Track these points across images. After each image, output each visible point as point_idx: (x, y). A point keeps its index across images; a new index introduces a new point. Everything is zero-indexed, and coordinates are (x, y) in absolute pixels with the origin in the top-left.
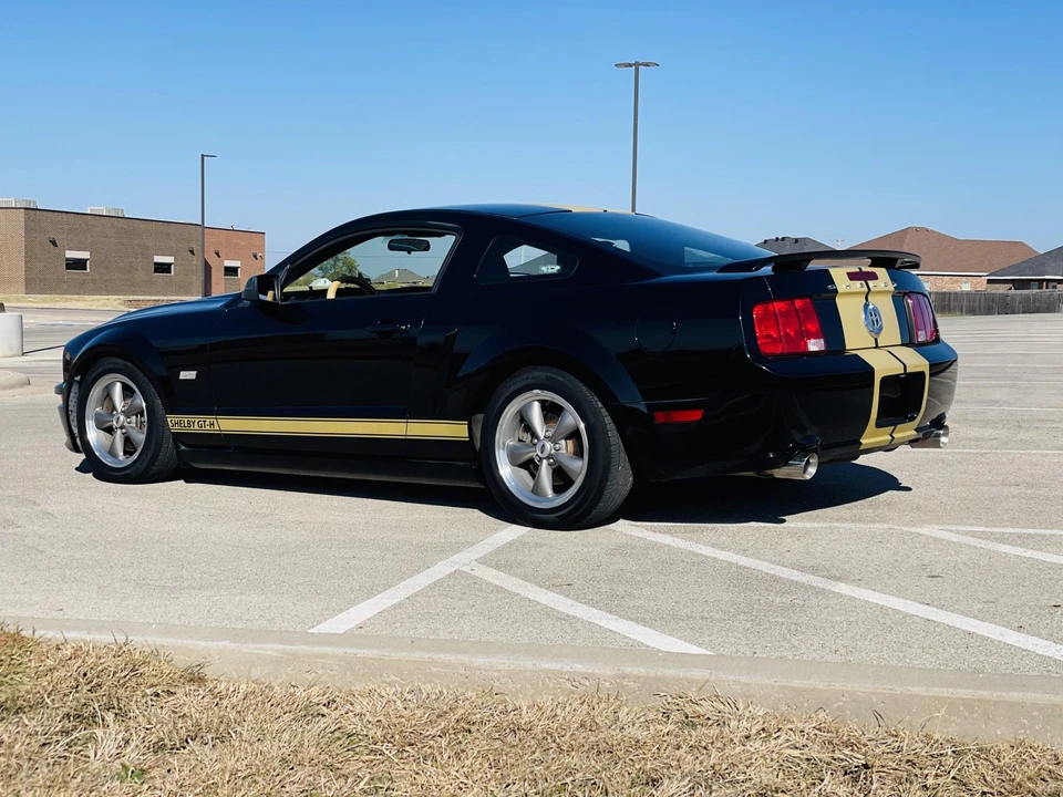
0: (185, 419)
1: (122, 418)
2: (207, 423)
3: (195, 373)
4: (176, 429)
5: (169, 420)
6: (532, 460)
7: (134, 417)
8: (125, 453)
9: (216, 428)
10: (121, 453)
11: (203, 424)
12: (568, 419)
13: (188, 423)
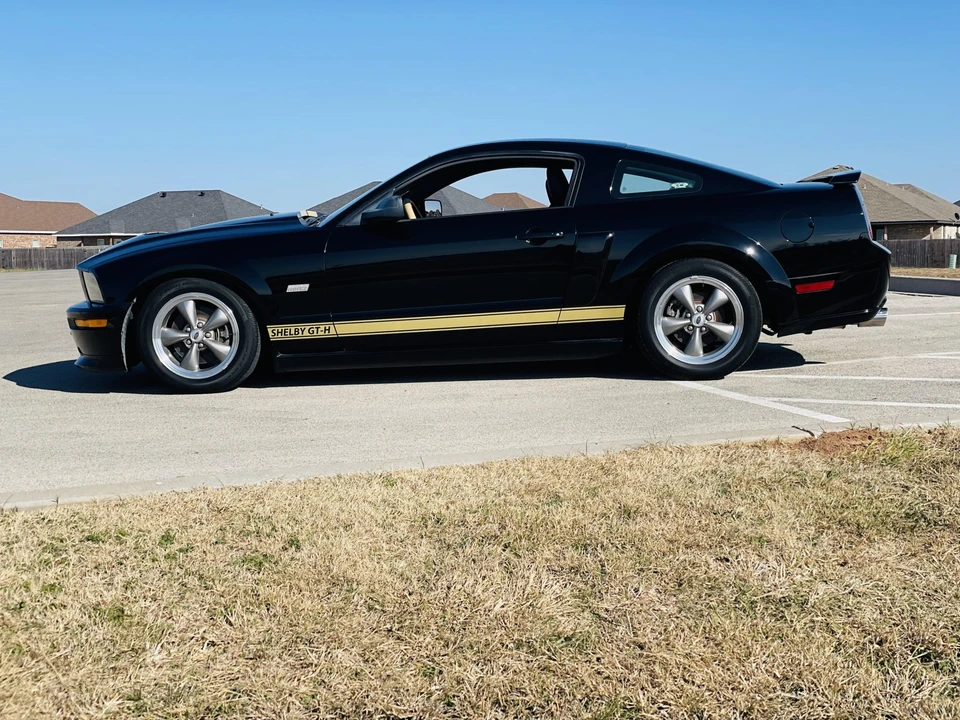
0: (292, 328)
1: (201, 333)
2: (322, 328)
3: (307, 286)
4: (280, 337)
5: (270, 330)
6: (681, 331)
7: (212, 332)
8: (202, 367)
9: (332, 331)
10: (197, 366)
11: (315, 330)
12: (721, 296)
13: (296, 331)
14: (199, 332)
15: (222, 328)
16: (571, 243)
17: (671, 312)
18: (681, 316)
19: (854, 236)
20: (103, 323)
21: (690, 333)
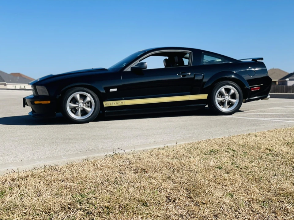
2: (120, 102)
3: (116, 89)
4: (107, 105)
5: (104, 103)
6: (222, 101)
7: (85, 104)
8: (82, 115)
9: (123, 103)
10: (80, 115)
11: (118, 103)
12: (232, 92)
13: (112, 103)
14: (81, 105)
15: (88, 103)
16: (193, 76)
17: (219, 96)
18: (221, 97)
19: (265, 76)
20: (49, 102)
21: (224, 102)
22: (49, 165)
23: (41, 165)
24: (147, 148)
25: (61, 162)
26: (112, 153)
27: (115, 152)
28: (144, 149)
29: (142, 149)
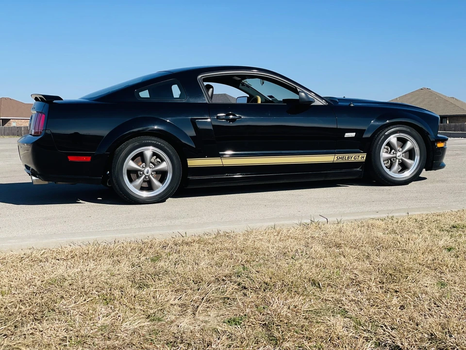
22: (224, 231)
23: (213, 230)
24: (361, 217)
25: (239, 228)
26: (309, 221)
27: (313, 220)
28: (357, 218)
29: (352, 218)
